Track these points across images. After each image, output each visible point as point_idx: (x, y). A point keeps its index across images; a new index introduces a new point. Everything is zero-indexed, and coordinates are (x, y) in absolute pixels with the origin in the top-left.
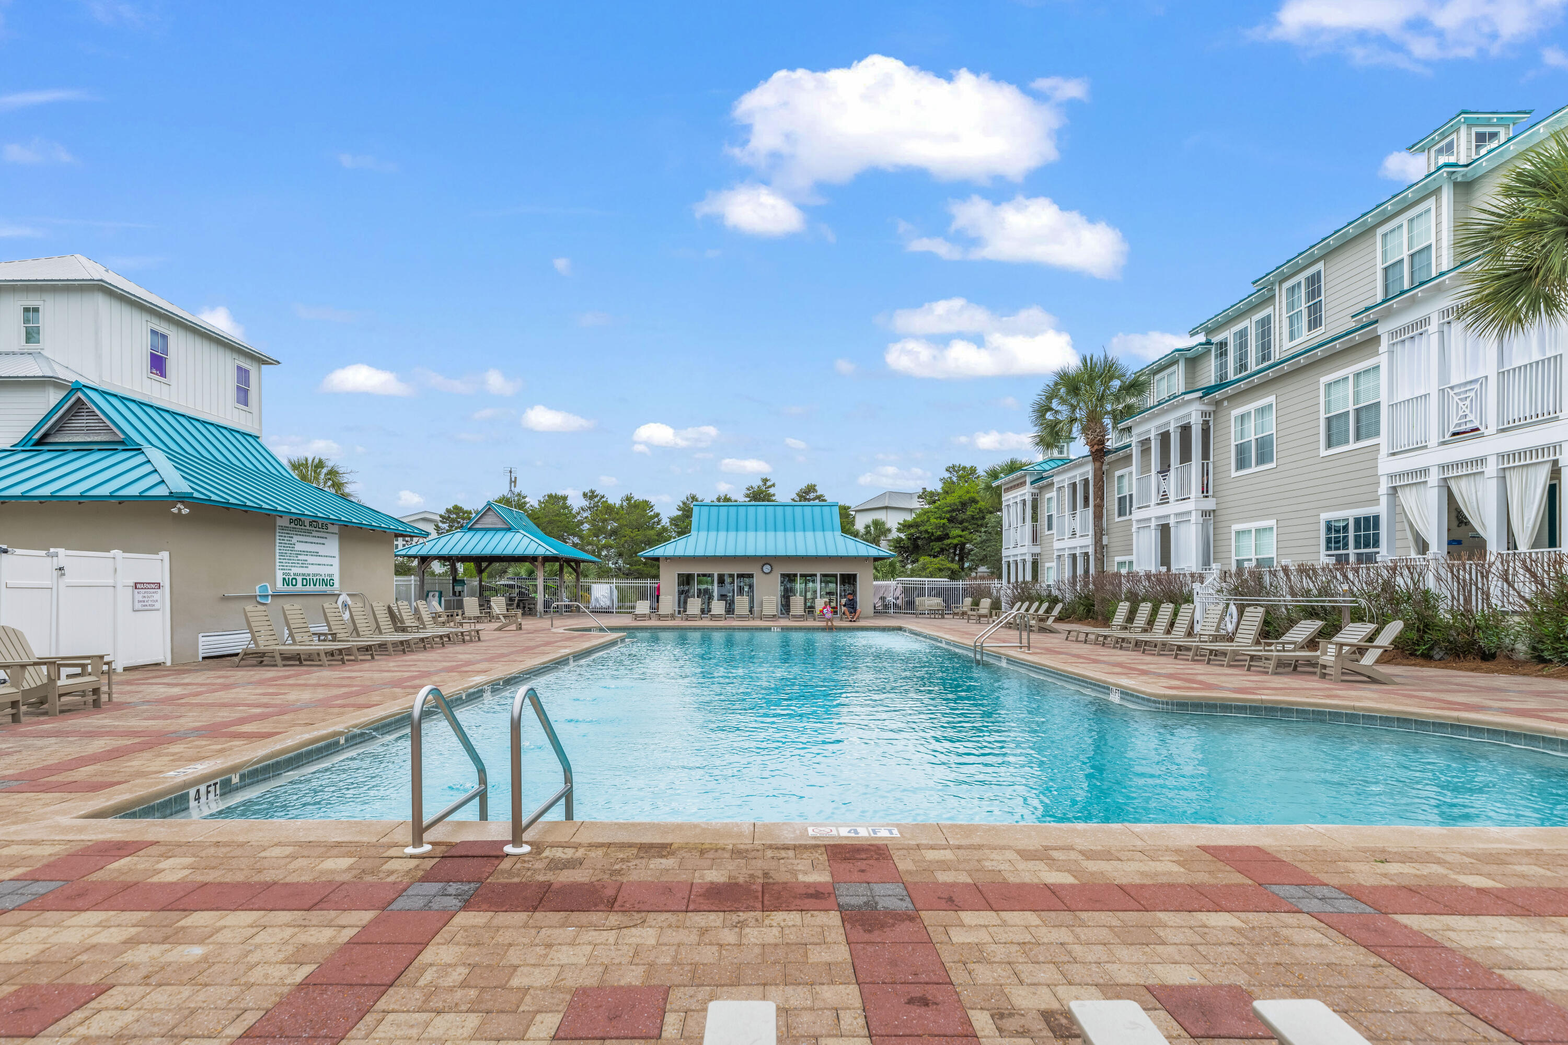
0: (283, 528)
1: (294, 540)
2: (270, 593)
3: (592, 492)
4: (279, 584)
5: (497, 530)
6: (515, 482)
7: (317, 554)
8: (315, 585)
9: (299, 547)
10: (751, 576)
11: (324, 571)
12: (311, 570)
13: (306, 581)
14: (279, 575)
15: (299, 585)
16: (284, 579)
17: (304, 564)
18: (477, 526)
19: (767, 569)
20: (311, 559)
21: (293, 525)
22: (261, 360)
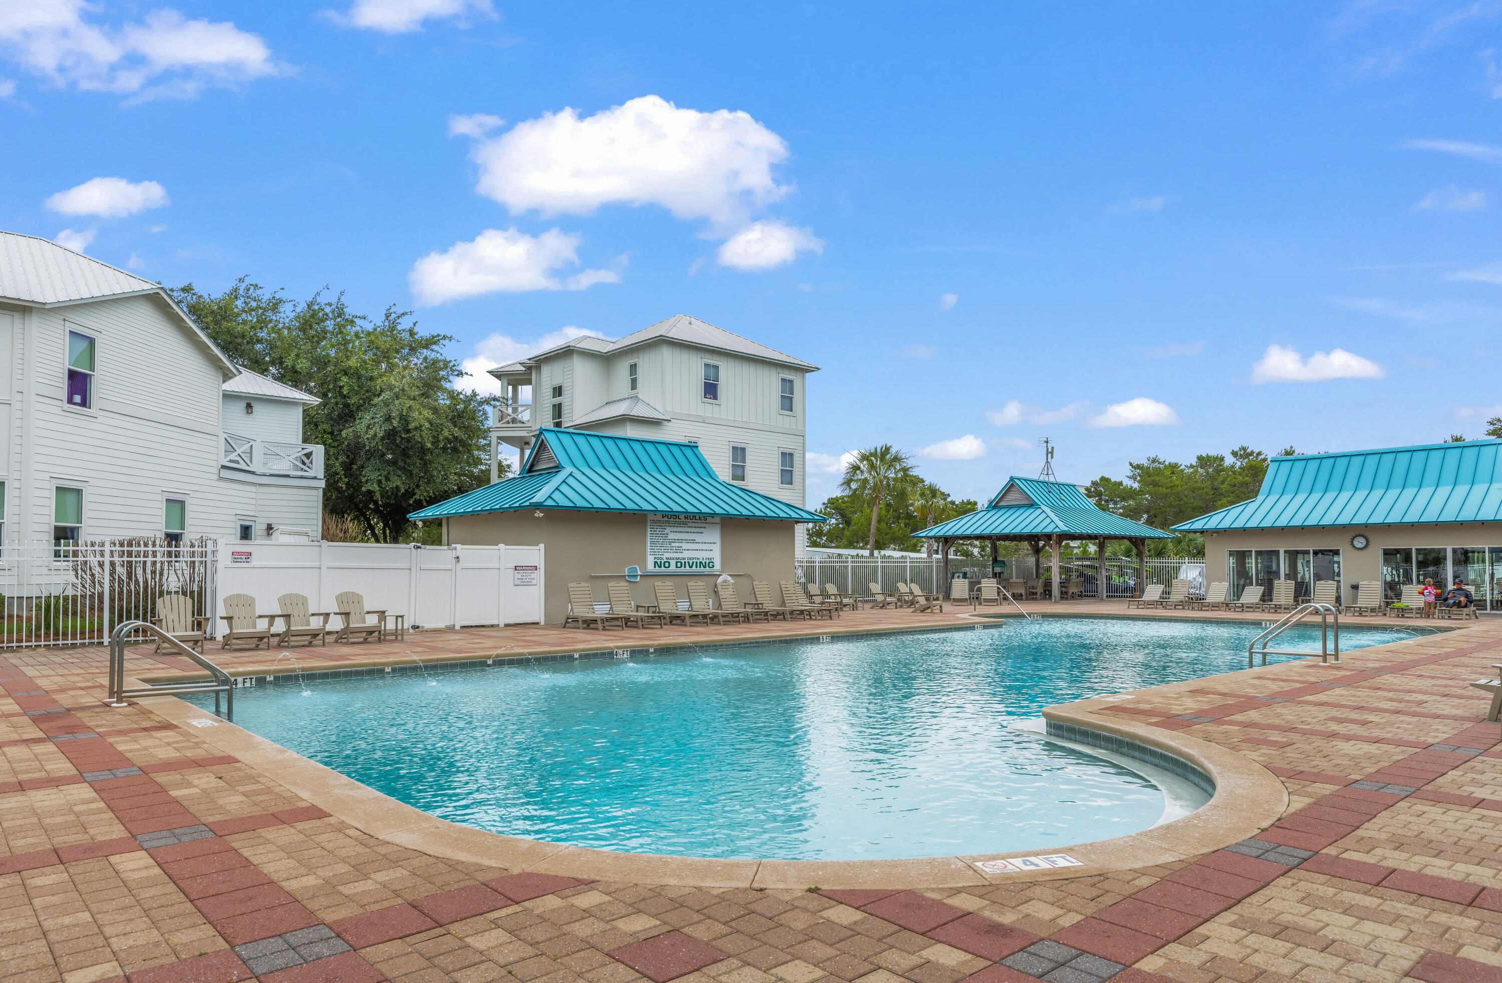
0: (654, 522)
1: (666, 531)
2: (639, 573)
3: (1244, 449)
4: (650, 566)
5: (1019, 507)
6: (1052, 453)
7: (694, 541)
8: (691, 567)
9: (672, 536)
10: (1337, 553)
11: (702, 556)
12: (686, 555)
13: (680, 563)
14: (650, 560)
15: (673, 567)
16: (655, 562)
17: (679, 550)
18: (1002, 504)
19: (1360, 542)
20: (685, 546)
21: (666, 519)
22: (803, 370)
